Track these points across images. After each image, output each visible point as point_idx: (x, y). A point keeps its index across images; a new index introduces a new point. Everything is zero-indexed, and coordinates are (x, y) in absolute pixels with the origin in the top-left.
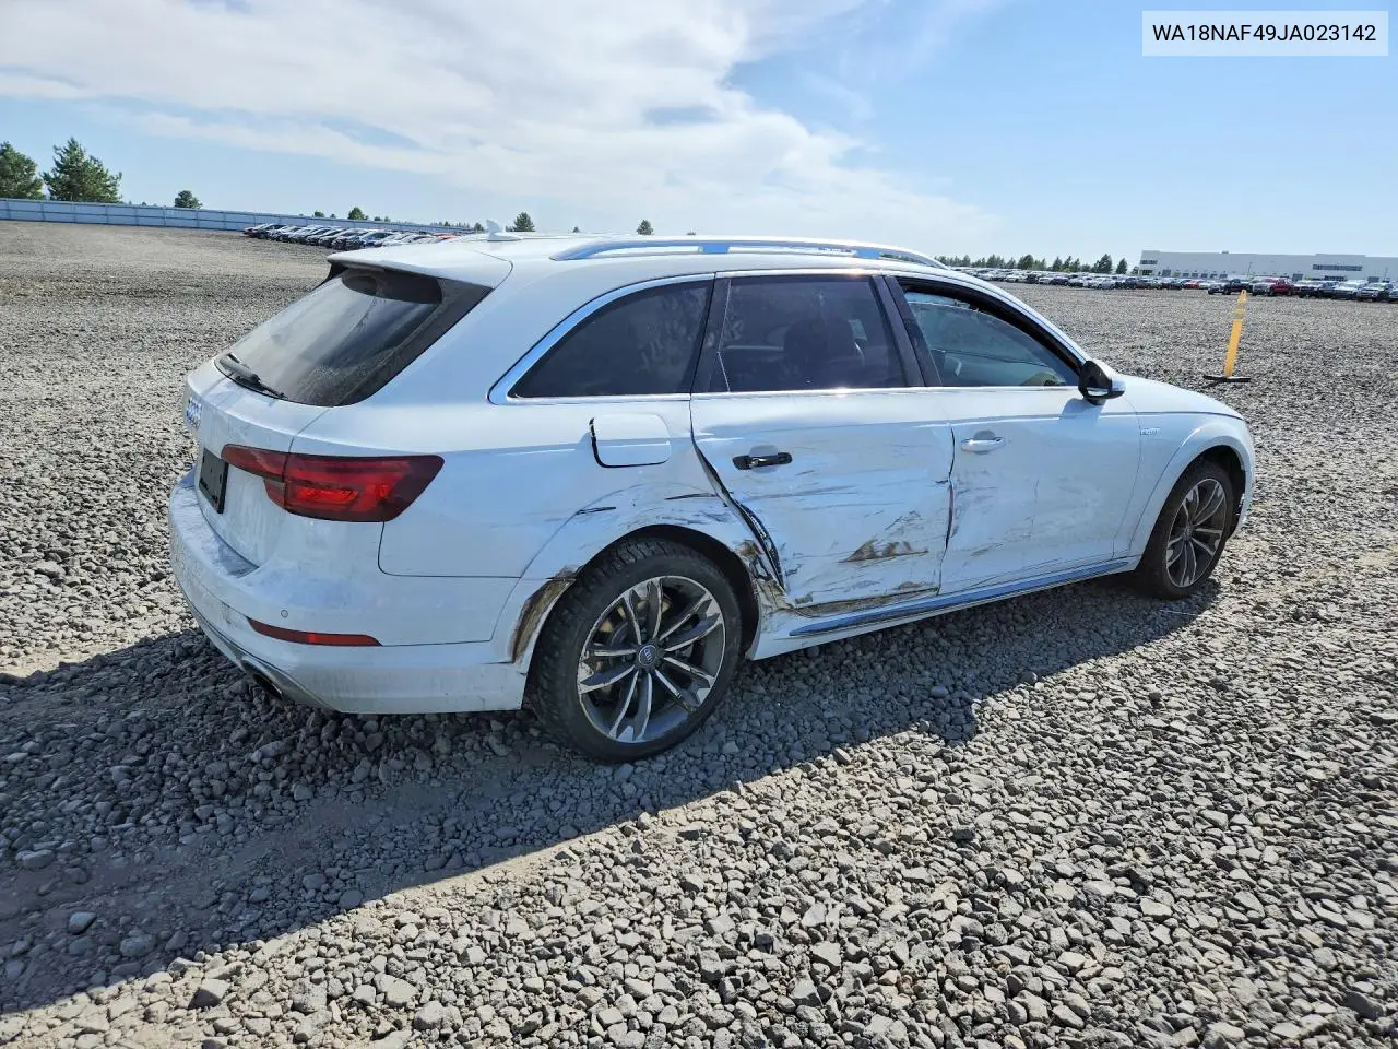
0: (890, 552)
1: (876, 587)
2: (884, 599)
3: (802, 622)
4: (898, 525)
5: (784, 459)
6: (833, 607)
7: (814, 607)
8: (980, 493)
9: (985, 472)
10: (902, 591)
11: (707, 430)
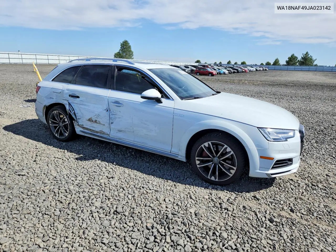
0: (96, 121)
1: (95, 129)
2: (97, 132)
3: (82, 130)
4: (96, 116)
5: (78, 97)
6: (87, 129)
7: (84, 127)
8: (120, 116)
9: (120, 112)
10: (101, 132)
11: (66, 89)
